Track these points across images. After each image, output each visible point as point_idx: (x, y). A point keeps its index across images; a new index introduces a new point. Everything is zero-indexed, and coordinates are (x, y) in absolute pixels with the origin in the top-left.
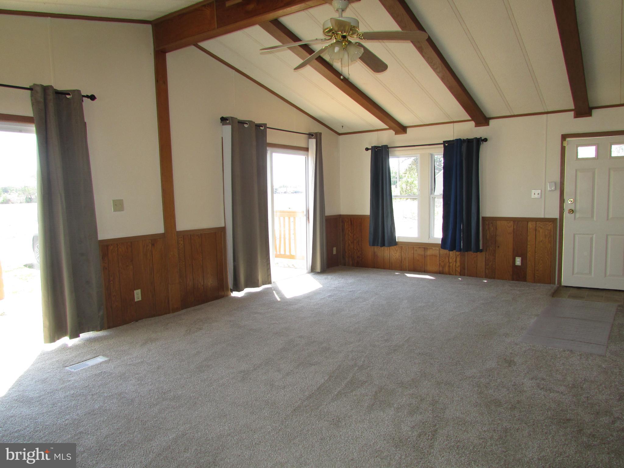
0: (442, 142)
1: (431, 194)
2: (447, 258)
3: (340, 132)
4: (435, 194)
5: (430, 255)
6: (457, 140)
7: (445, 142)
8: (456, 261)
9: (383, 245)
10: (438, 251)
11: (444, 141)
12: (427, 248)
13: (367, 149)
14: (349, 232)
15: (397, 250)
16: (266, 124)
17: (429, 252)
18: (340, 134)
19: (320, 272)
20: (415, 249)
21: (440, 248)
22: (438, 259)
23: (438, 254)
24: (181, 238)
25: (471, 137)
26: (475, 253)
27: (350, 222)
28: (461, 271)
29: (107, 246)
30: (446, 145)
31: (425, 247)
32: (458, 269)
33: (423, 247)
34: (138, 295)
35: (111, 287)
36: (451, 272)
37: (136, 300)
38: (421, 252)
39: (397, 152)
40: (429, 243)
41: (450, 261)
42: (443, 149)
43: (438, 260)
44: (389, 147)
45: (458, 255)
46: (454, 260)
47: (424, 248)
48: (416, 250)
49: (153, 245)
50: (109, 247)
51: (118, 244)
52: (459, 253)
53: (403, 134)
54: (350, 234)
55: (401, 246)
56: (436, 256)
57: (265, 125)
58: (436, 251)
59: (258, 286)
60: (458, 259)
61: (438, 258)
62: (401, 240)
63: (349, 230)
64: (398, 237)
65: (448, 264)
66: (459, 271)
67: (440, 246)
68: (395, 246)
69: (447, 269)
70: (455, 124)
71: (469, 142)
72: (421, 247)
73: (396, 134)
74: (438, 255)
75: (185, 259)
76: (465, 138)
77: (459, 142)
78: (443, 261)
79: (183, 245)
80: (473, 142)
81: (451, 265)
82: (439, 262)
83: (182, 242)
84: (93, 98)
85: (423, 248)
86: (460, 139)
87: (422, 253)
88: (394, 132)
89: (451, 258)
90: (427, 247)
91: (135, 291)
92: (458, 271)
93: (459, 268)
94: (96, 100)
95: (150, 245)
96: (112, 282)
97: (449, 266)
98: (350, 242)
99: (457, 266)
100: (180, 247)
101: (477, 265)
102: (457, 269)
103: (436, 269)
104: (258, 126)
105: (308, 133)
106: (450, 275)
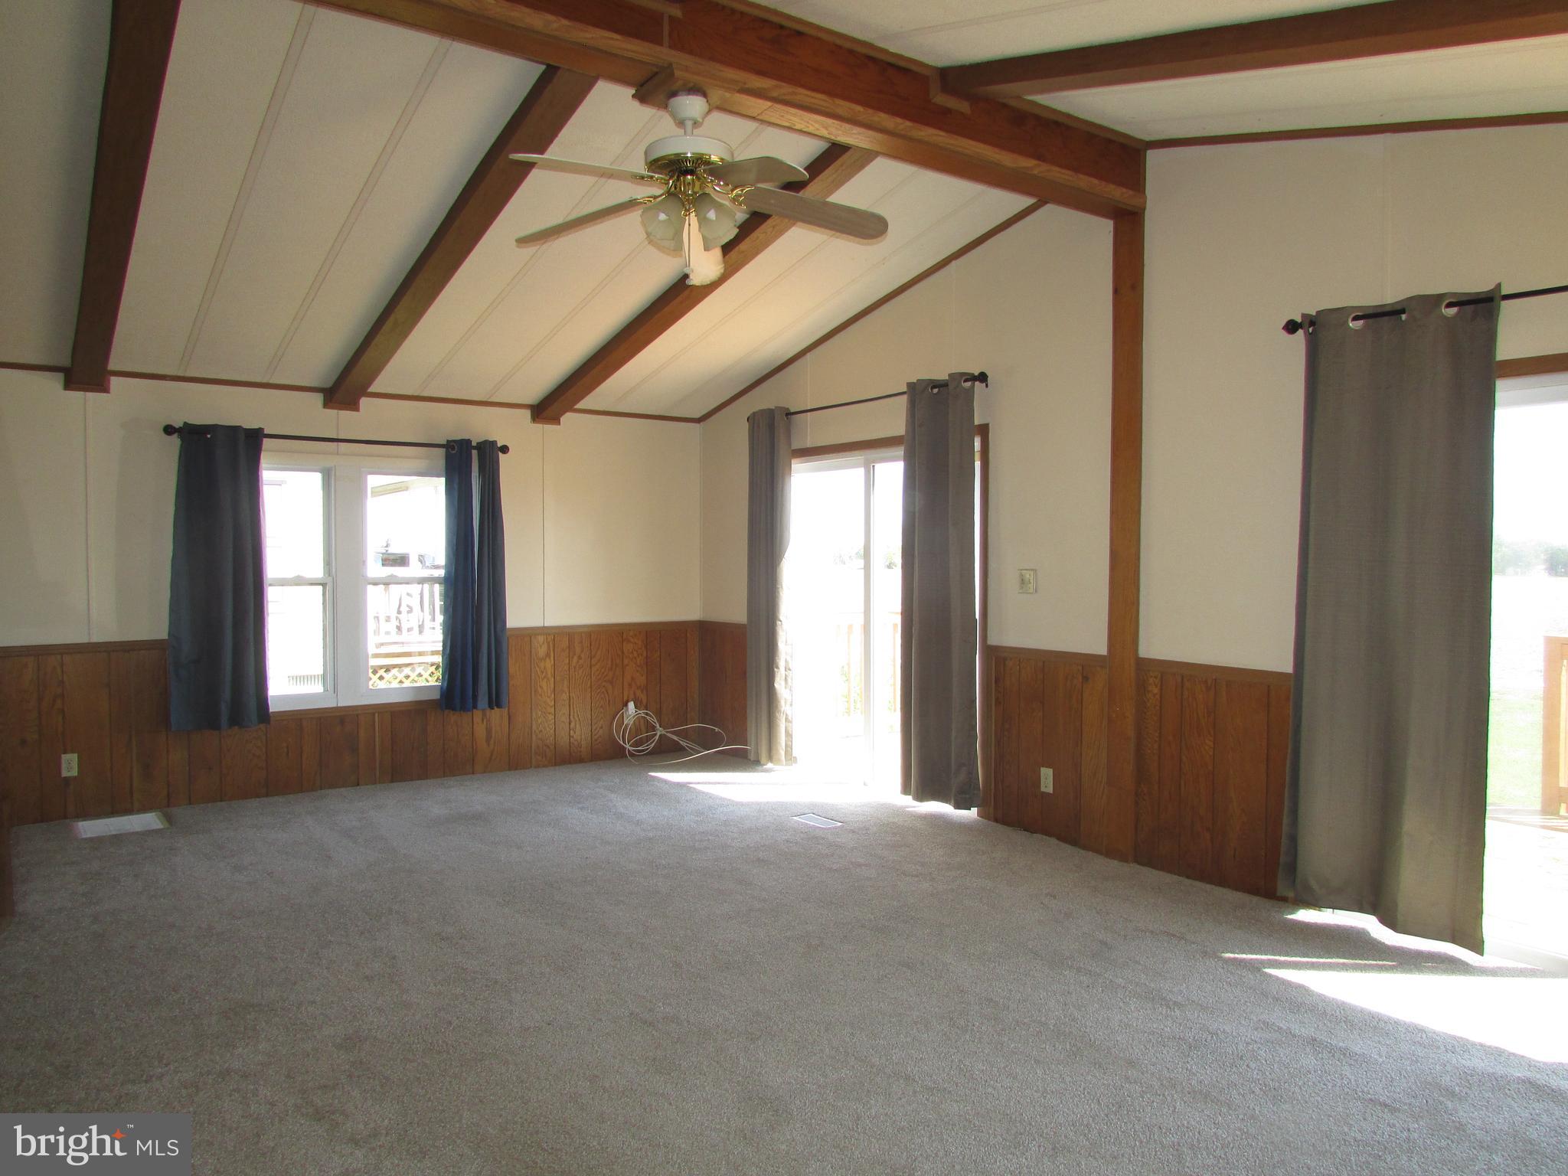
24: (1154, 677)
29: (1005, 659)
34: (1047, 780)
37: (1044, 789)
49: (1085, 678)
50: (1007, 663)
51: (1021, 660)
75: (1160, 738)
79: (1158, 697)
83: (1156, 690)
84: (983, 378)
91: (1040, 769)
95: (1080, 678)
96: (1007, 734)
100: (1151, 701)
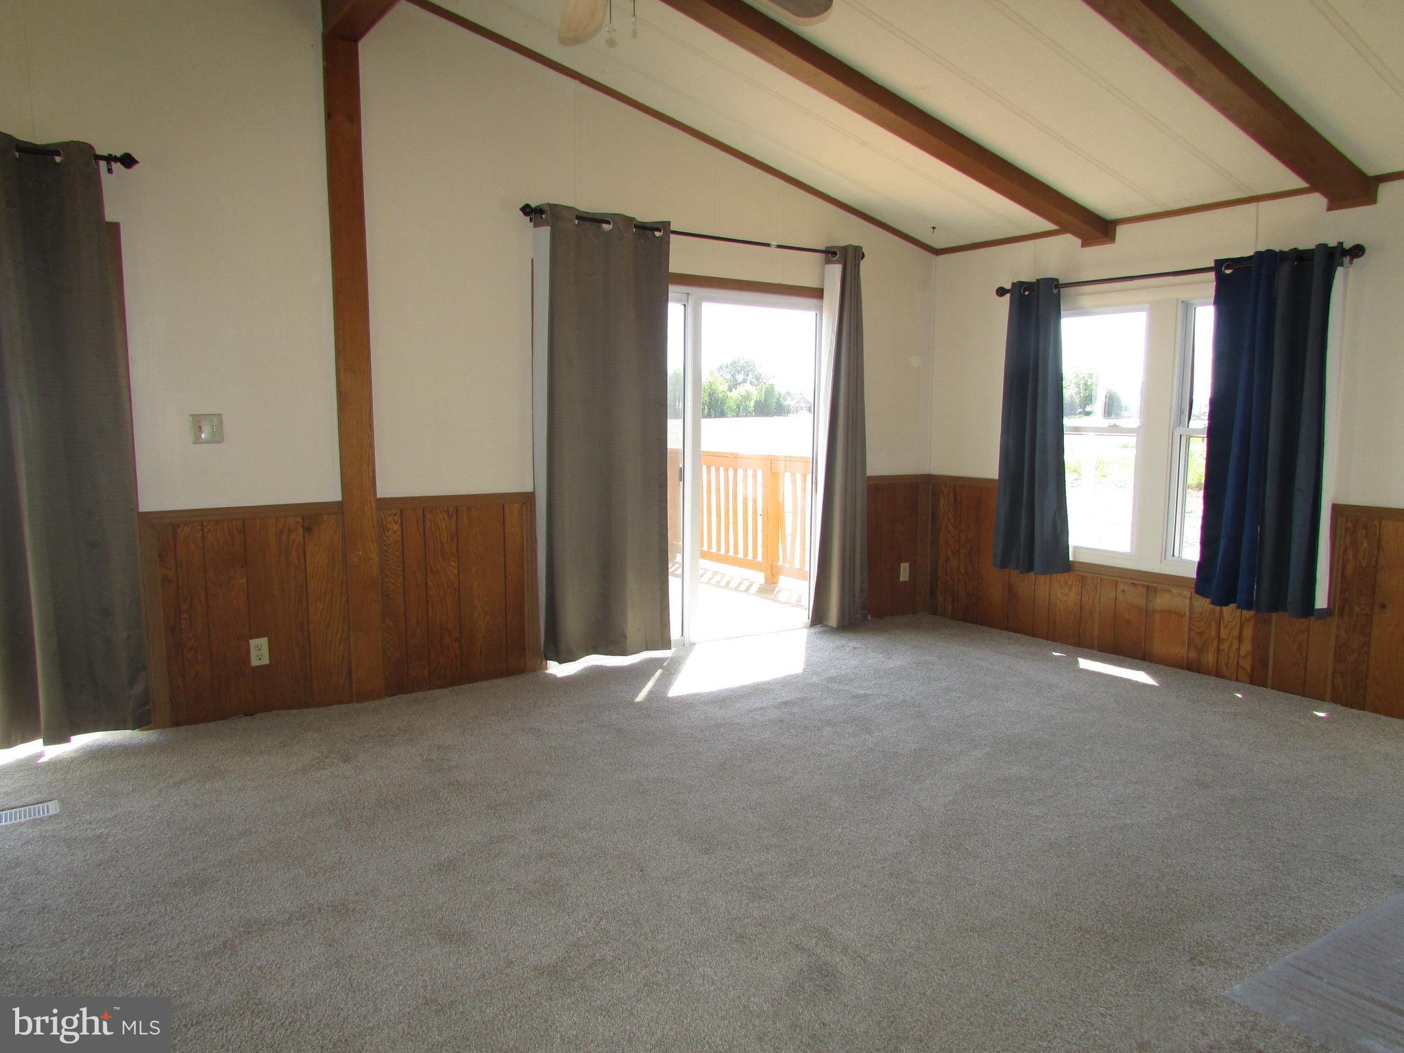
0: (1212, 265)
1: (1179, 423)
2: (1213, 624)
3: (938, 246)
4: (1190, 427)
5: (1162, 611)
6: (1259, 254)
7: (1220, 264)
8: (1240, 638)
9: (1030, 568)
10: (1187, 602)
11: (1217, 262)
12: (1155, 589)
13: (1001, 292)
14: (949, 524)
15: (1071, 586)
16: (670, 222)
17: (1161, 601)
18: (938, 252)
19: (835, 626)
20: (1121, 587)
21: (1193, 591)
22: (1187, 624)
23: (1187, 609)
24: (395, 515)
25: (1307, 242)
26: (1303, 620)
27: (952, 496)
28: (1253, 667)
29: (175, 527)
30: (1228, 272)
31: (1151, 583)
32: (1247, 664)
33: (1146, 584)
34: (259, 651)
35: (183, 627)
36: (1224, 669)
37: (255, 662)
38: (1134, 597)
39: (1086, 296)
40: (1162, 572)
41: (1223, 634)
42: (1214, 284)
43: (1186, 630)
44: (1060, 282)
45: (1248, 620)
46: (1235, 632)
47: (1148, 586)
48: (1124, 591)
49: (308, 530)
50: (179, 530)
51: (205, 524)
52: (1252, 613)
53: (1105, 243)
54: (951, 528)
55: (1082, 573)
56: (1179, 615)
57: (664, 226)
58: (1182, 600)
59: (624, 653)
60: (1248, 632)
61: (1186, 620)
62: (1083, 558)
63: (949, 519)
64: (1076, 548)
65: (1216, 642)
66: (1249, 669)
67: (1194, 586)
68: (1066, 574)
69: (1210, 657)
70: (1262, 204)
71: (1300, 258)
72: (1138, 582)
73: (1083, 245)
74: (1188, 614)
75: (404, 571)
76: (1286, 248)
77: (1267, 261)
78: (1201, 634)
79: (399, 533)
80: (1312, 259)
81: (1225, 646)
82: (1189, 633)
83: (397, 527)
84: (128, 161)
85: (1144, 585)
86: (1270, 252)
87: (1141, 602)
88: (1079, 241)
89: (1225, 628)
90: (1155, 585)
91: (251, 641)
92: (1244, 669)
93: (1249, 658)
94: (136, 168)
95: (301, 530)
96: (185, 616)
97: (1218, 651)
98: (950, 551)
99: (1243, 652)
100: (392, 538)
101: (1306, 660)
102: (1241, 662)
103: (1179, 651)
104: (646, 229)
105: (824, 249)
106: (1219, 677)
